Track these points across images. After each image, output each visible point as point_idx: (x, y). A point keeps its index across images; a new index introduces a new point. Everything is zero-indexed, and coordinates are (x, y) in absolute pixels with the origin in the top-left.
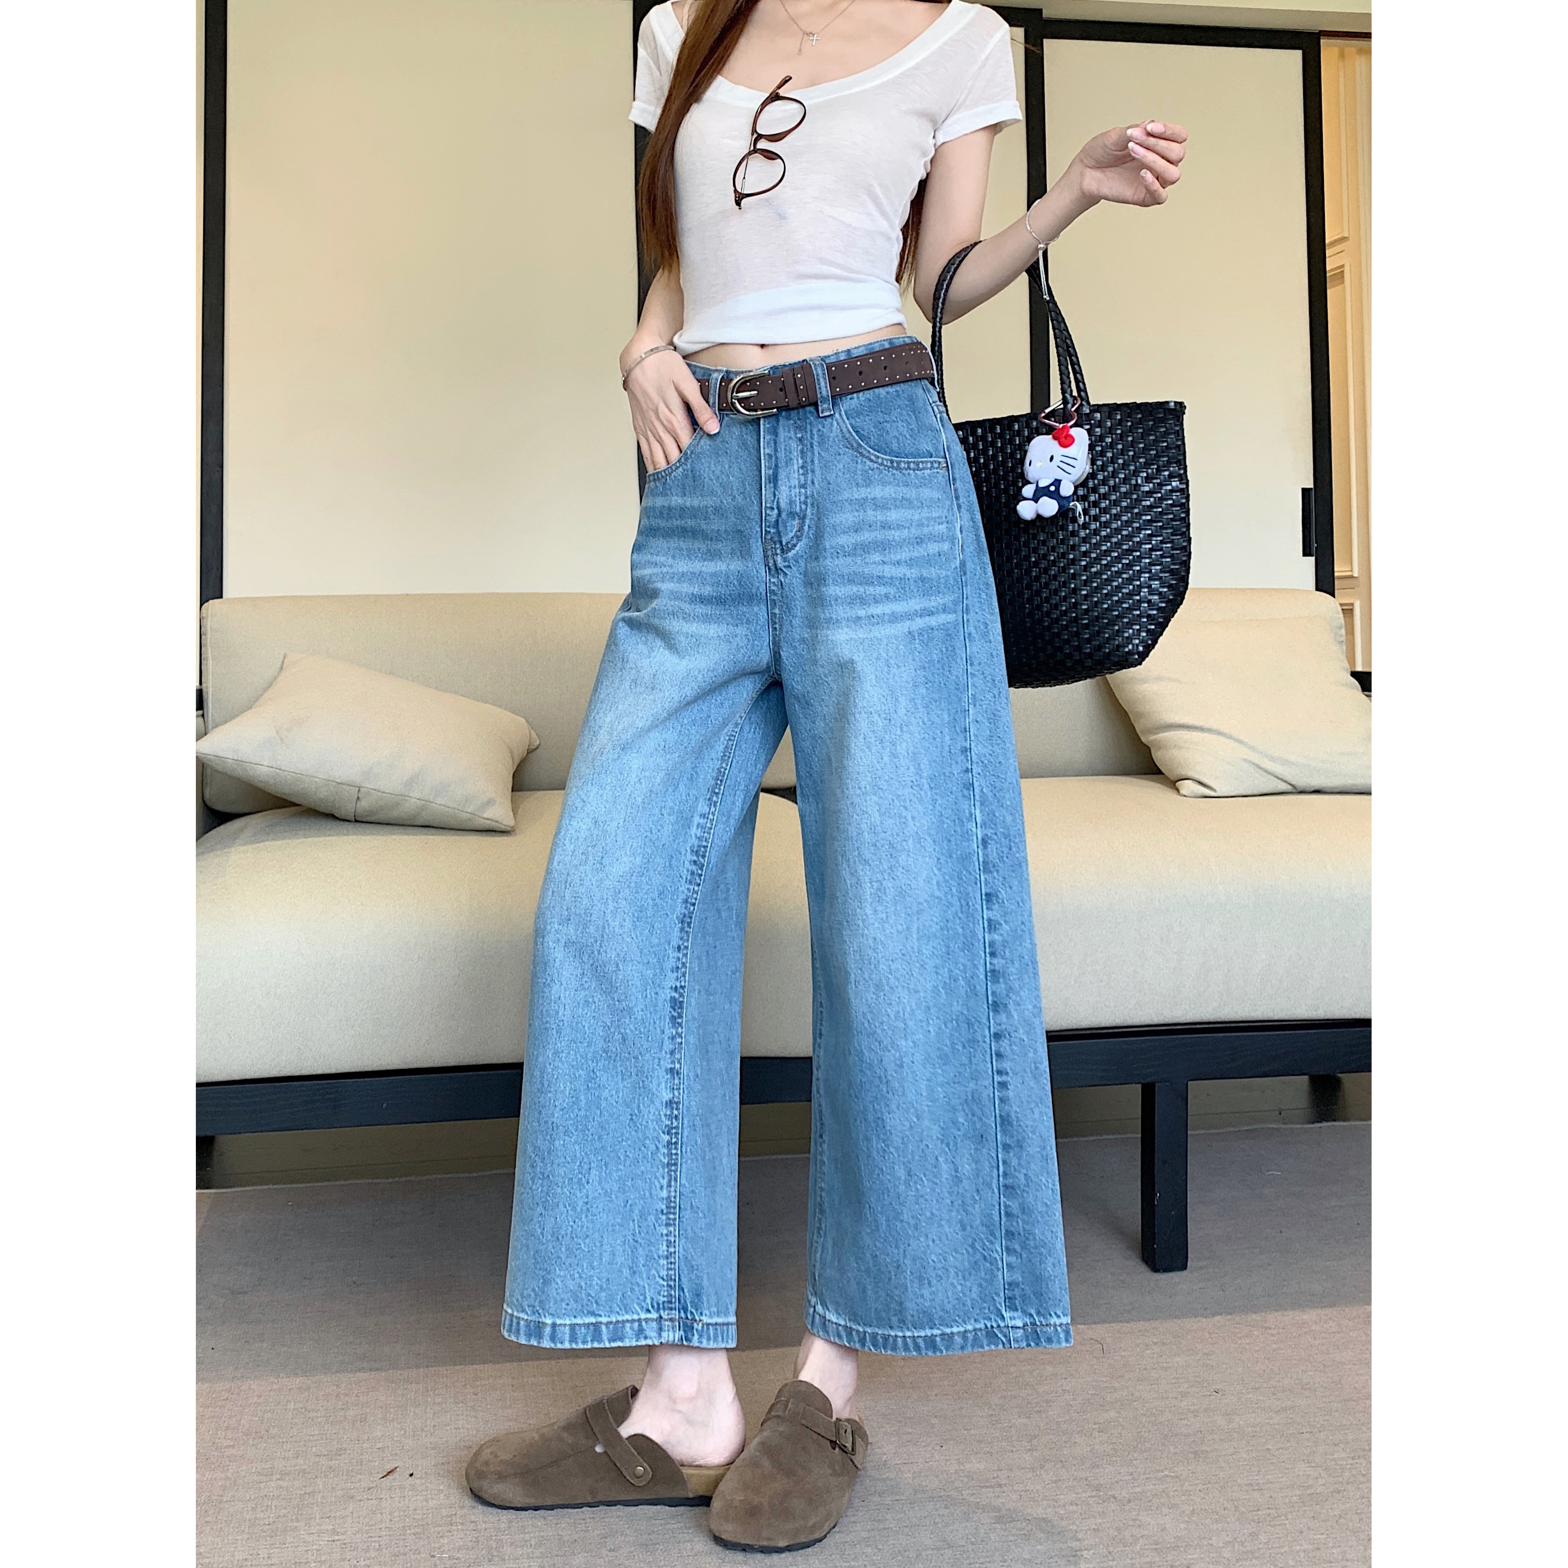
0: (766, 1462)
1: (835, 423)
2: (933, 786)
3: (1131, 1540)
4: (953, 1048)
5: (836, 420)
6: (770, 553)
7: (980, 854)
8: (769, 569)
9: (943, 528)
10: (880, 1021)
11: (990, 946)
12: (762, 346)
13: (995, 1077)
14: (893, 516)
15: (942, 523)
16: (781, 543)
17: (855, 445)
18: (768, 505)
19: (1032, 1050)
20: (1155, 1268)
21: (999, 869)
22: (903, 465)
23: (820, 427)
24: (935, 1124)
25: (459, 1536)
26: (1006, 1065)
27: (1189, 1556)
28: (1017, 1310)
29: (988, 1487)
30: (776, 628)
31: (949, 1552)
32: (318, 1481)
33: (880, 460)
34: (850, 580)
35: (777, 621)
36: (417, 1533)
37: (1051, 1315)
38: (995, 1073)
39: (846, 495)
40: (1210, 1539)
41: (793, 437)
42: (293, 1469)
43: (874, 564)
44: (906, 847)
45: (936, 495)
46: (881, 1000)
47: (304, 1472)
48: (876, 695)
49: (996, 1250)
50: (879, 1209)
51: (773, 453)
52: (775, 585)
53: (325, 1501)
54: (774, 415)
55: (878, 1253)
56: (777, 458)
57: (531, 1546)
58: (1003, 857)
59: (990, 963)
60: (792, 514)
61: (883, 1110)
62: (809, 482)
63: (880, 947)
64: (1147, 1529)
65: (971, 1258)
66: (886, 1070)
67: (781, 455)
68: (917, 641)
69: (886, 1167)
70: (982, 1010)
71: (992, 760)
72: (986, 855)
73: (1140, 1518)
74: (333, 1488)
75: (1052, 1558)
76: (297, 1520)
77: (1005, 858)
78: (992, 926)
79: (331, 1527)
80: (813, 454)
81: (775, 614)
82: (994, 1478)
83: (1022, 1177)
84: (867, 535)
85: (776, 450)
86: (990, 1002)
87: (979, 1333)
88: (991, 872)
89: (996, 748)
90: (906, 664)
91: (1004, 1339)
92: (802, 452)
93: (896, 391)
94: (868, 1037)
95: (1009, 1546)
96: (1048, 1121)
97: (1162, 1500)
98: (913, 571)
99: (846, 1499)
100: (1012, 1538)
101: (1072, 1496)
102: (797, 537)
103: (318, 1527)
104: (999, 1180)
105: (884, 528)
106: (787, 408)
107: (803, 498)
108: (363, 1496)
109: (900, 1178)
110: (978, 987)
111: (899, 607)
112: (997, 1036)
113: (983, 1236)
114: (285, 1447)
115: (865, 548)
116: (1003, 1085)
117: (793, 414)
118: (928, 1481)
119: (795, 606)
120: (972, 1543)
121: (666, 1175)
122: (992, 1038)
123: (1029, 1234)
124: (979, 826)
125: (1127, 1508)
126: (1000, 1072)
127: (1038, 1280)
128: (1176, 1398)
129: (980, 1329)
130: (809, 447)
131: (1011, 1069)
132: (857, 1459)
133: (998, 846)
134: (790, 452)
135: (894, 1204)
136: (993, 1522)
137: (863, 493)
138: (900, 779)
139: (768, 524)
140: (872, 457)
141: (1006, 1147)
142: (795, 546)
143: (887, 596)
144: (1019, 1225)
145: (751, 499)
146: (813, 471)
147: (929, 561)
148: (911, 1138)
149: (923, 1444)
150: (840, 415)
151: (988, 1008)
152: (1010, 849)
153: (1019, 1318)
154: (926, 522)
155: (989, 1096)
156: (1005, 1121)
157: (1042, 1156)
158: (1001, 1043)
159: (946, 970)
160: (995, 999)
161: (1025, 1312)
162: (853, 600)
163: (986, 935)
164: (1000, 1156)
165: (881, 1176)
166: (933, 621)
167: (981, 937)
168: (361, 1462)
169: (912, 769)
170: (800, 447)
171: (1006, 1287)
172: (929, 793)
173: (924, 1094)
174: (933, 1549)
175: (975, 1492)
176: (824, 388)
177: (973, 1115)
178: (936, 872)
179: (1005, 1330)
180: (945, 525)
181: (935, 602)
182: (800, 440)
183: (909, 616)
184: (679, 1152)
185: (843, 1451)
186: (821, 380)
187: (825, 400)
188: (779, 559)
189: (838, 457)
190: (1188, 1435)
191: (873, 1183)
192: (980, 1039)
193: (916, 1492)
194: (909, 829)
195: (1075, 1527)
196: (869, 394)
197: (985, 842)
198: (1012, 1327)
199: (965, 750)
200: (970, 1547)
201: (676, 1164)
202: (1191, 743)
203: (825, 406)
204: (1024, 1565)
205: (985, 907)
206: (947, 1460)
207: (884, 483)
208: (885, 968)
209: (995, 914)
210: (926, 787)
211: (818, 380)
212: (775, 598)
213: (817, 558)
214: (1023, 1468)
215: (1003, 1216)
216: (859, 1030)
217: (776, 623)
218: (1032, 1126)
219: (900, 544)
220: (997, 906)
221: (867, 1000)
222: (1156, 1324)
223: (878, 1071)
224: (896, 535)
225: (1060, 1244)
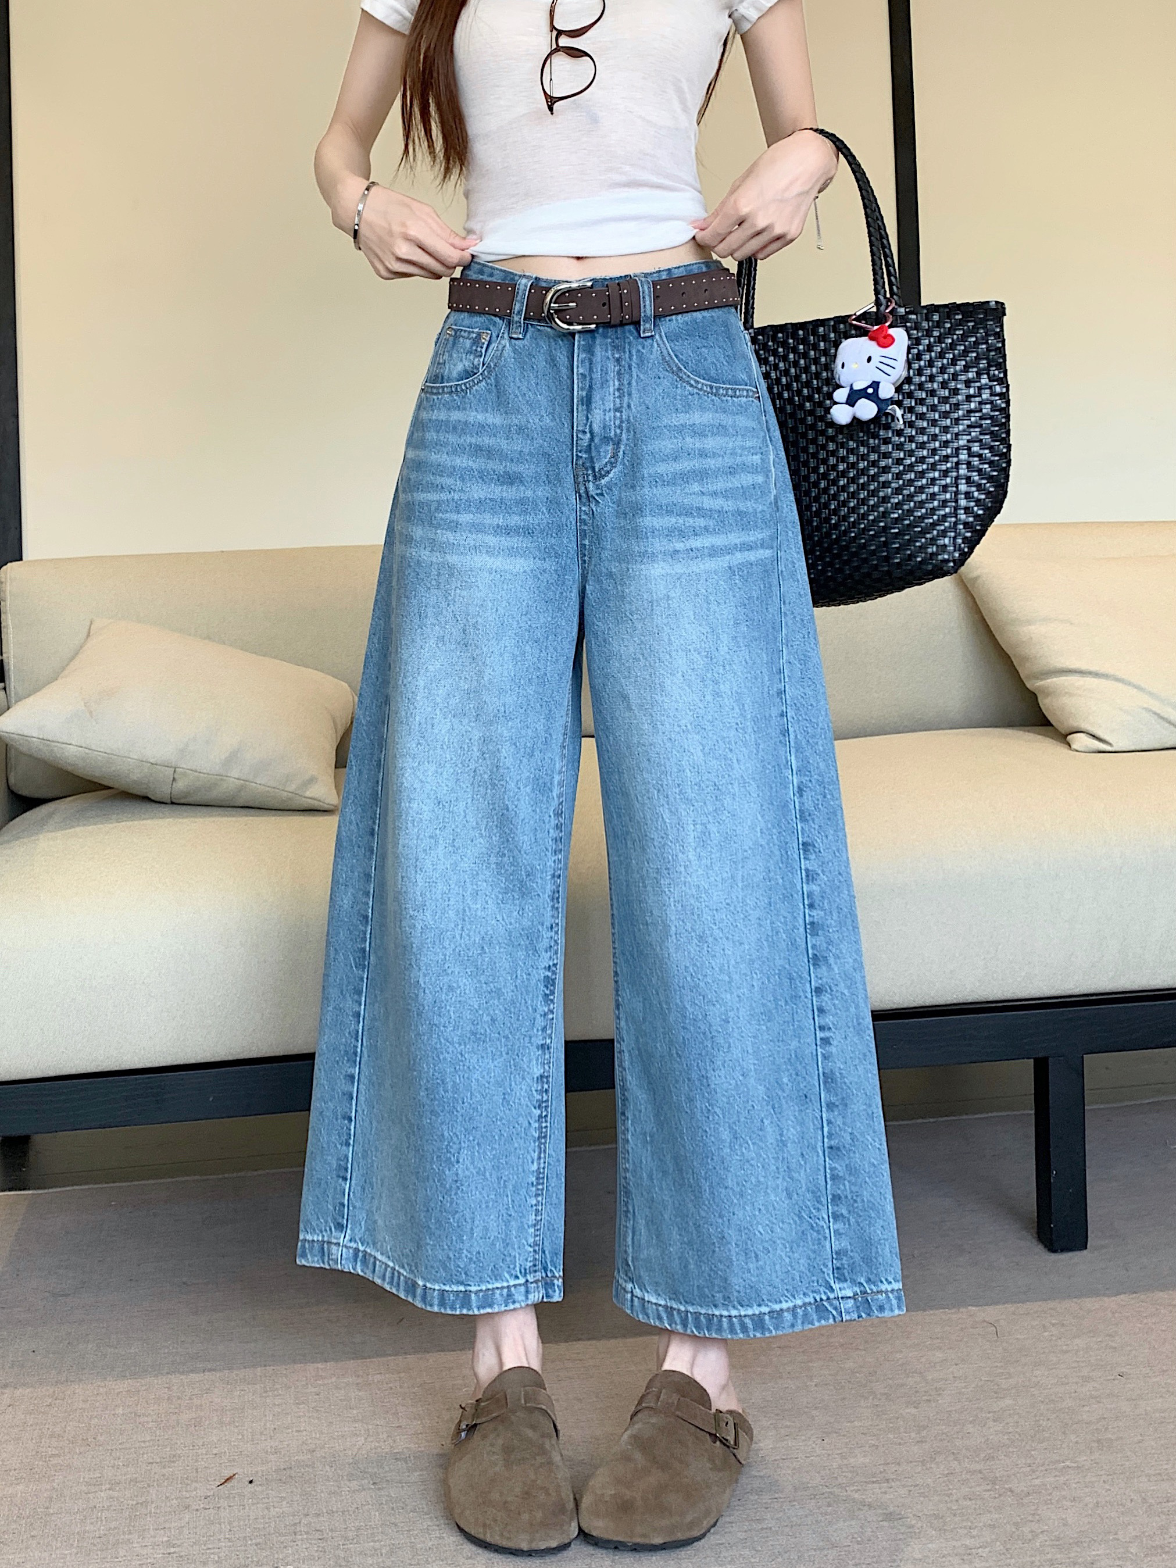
0: (638, 1456)
1: (655, 345)
2: (756, 729)
3: (1030, 1536)
4: (777, 1004)
5: (657, 341)
6: (581, 479)
7: (797, 803)
8: (580, 496)
9: (757, 458)
10: (704, 973)
11: (808, 897)
12: (578, 258)
13: (818, 1033)
14: (710, 443)
15: (756, 454)
16: (593, 469)
17: (675, 369)
18: (580, 428)
19: (853, 1006)
20: (1052, 1246)
21: (815, 817)
22: (721, 391)
23: (640, 348)
24: (761, 1085)
25: (304, 1546)
26: (829, 1020)
27: (1094, 1553)
28: (846, 1281)
29: (873, 1482)
30: (585, 561)
31: (833, 1553)
32: (151, 1490)
33: (700, 386)
34: (669, 510)
35: (587, 553)
36: (259, 1544)
37: (882, 1282)
38: (817, 1029)
39: (666, 421)
40: (1116, 1534)
41: (610, 357)
42: (124, 1478)
43: (691, 494)
44: (731, 790)
45: (752, 424)
46: (705, 952)
47: (135, 1481)
48: (694, 632)
49: (823, 1218)
50: (703, 1174)
51: (587, 373)
52: (587, 514)
53: (158, 1511)
54: (591, 331)
55: (701, 1222)
56: (591, 379)
57: (382, 1555)
58: (818, 804)
59: (810, 915)
60: (606, 439)
61: (708, 1068)
62: (625, 405)
63: (703, 895)
64: (1046, 1525)
65: (799, 1228)
66: (710, 1025)
67: (597, 376)
68: (737, 577)
69: (710, 1129)
70: (803, 965)
71: (804, 703)
72: (802, 804)
73: (1039, 1512)
74: (167, 1497)
75: (944, 1556)
76: (130, 1533)
77: (820, 806)
78: (810, 876)
79: (165, 1539)
80: (631, 376)
81: (585, 545)
82: (881, 1472)
83: (848, 1138)
84: (686, 464)
85: (591, 370)
86: (810, 956)
87: (809, 1308)
88: (807, 821)
89: (807, 690)
90: (727, 601)
91: (834, 1312)
92: (619, 373)
93: (712, 317)
94: (692, 991)
95: (897, 1545)
96: (872, 1079)
97: (1064, 1493)
98: (729, 503)
99: (726, 1496)
100: (901, 1537)
101: (965, 1490)
102: (611, 463)
103: (152, 1539)
104: (823, 1142)
105: (701, 456)
106: (608, 325)
107: (618, 422)
108: (199, 1505)
109: (723, 1141)
110: (798, 939)
111: (719, 541)
112: (818, 991)
113: (809, 1203)
114: (114, 1454)
115: (685, 477)
116: (826, 1041)
117: (611, 332)
118: (809, 1477)
119: (605, 537)
120: (858, 1543)
121: (537, 1149)
122: (814, 993)
123: (857, 1196)
124: (794, 772)
125: (1025, 1501)
126: (822, 1028)
127: (867, 1245)
128: (1077, 1383)
129: (810, 1304)
130: (627, 368)
131: (834, 1024)
132: (741, 1454)
133: (813, 793)
134: (606, 373)
135: (718, 1168)
136: (880, 1519)
137: (682, 418)
138: (725, 721)
139: (579, 448)
140: (693, 382)
141: (831, 1106)
142: (608, 472)
143: (706, 529)
144: (845, 1188)
145: (561, 421)
146: (630, 395)
147: (745, 493)
148: (737, 1097)
149: (803, 1438)
150: (661, 336)
151: (809, 961)
152: (825, 797)
153: (849, 1287)
154: (739, 451)
155: (812, 1053)
156: (828, 1079)
157: (868, 1114)
158: (823, 997)
159: (768, 921)
160: (816, 952)
161: (854, 1282)
162: (671, 533)
163: (804, 885)
164: (824, 1115)
165: (704, 1137)
166: (752, 556)
167: (799, 888)
168: (197, 1469)
169: (737, 709)
170: (617, 368)
171: (834, 1256)
172: (753, 736)
173: (750, 1051)
174: (815, 1550)
175: (860, 1488)
176: (648, 307)
177: (797, 1075)
178: (760, 818)
179: (835, 1302)
180: (758, 457)
181: (755, 536)
182: (618, 360)
183: (728, 550)
184: (548, 1125)
185: (725, 1445)
186: (647, 298)
187: (647, 319)
188: (591, 486)
189: (658, 381)
190: (1089, 1423)
191: (697, 1145)
192: (802, 994)
193: (796, 1489)
194: (735, 772)
195: (969, 1524)
196: (687, 317)
197: (800, 790)
198: (842, 1298)
199: (781, 693)
200: (857, 1547)
201: (545, 1137)
202: (1084, 690)
203: (648, 326)
204: (915, 1564)
205: (802, 856)
206: (829, 1455)
207: (703, 409)
208: (709, 918)
209: (812, 864)
210: (750, 730)
211: (644, 298)
212: (586, 528)
213: (633, 487)
214: (911, 1462)
215: (828, 1180)
216: (681, 985)
217: (585, 555)
218: (856, 1083)
219: (717, 473)
220: (813, 857)
221: (689, 953)
222: (1051, 1304)
223: (703, 1028)
224: (712, 463)
225: (890, 1207)
